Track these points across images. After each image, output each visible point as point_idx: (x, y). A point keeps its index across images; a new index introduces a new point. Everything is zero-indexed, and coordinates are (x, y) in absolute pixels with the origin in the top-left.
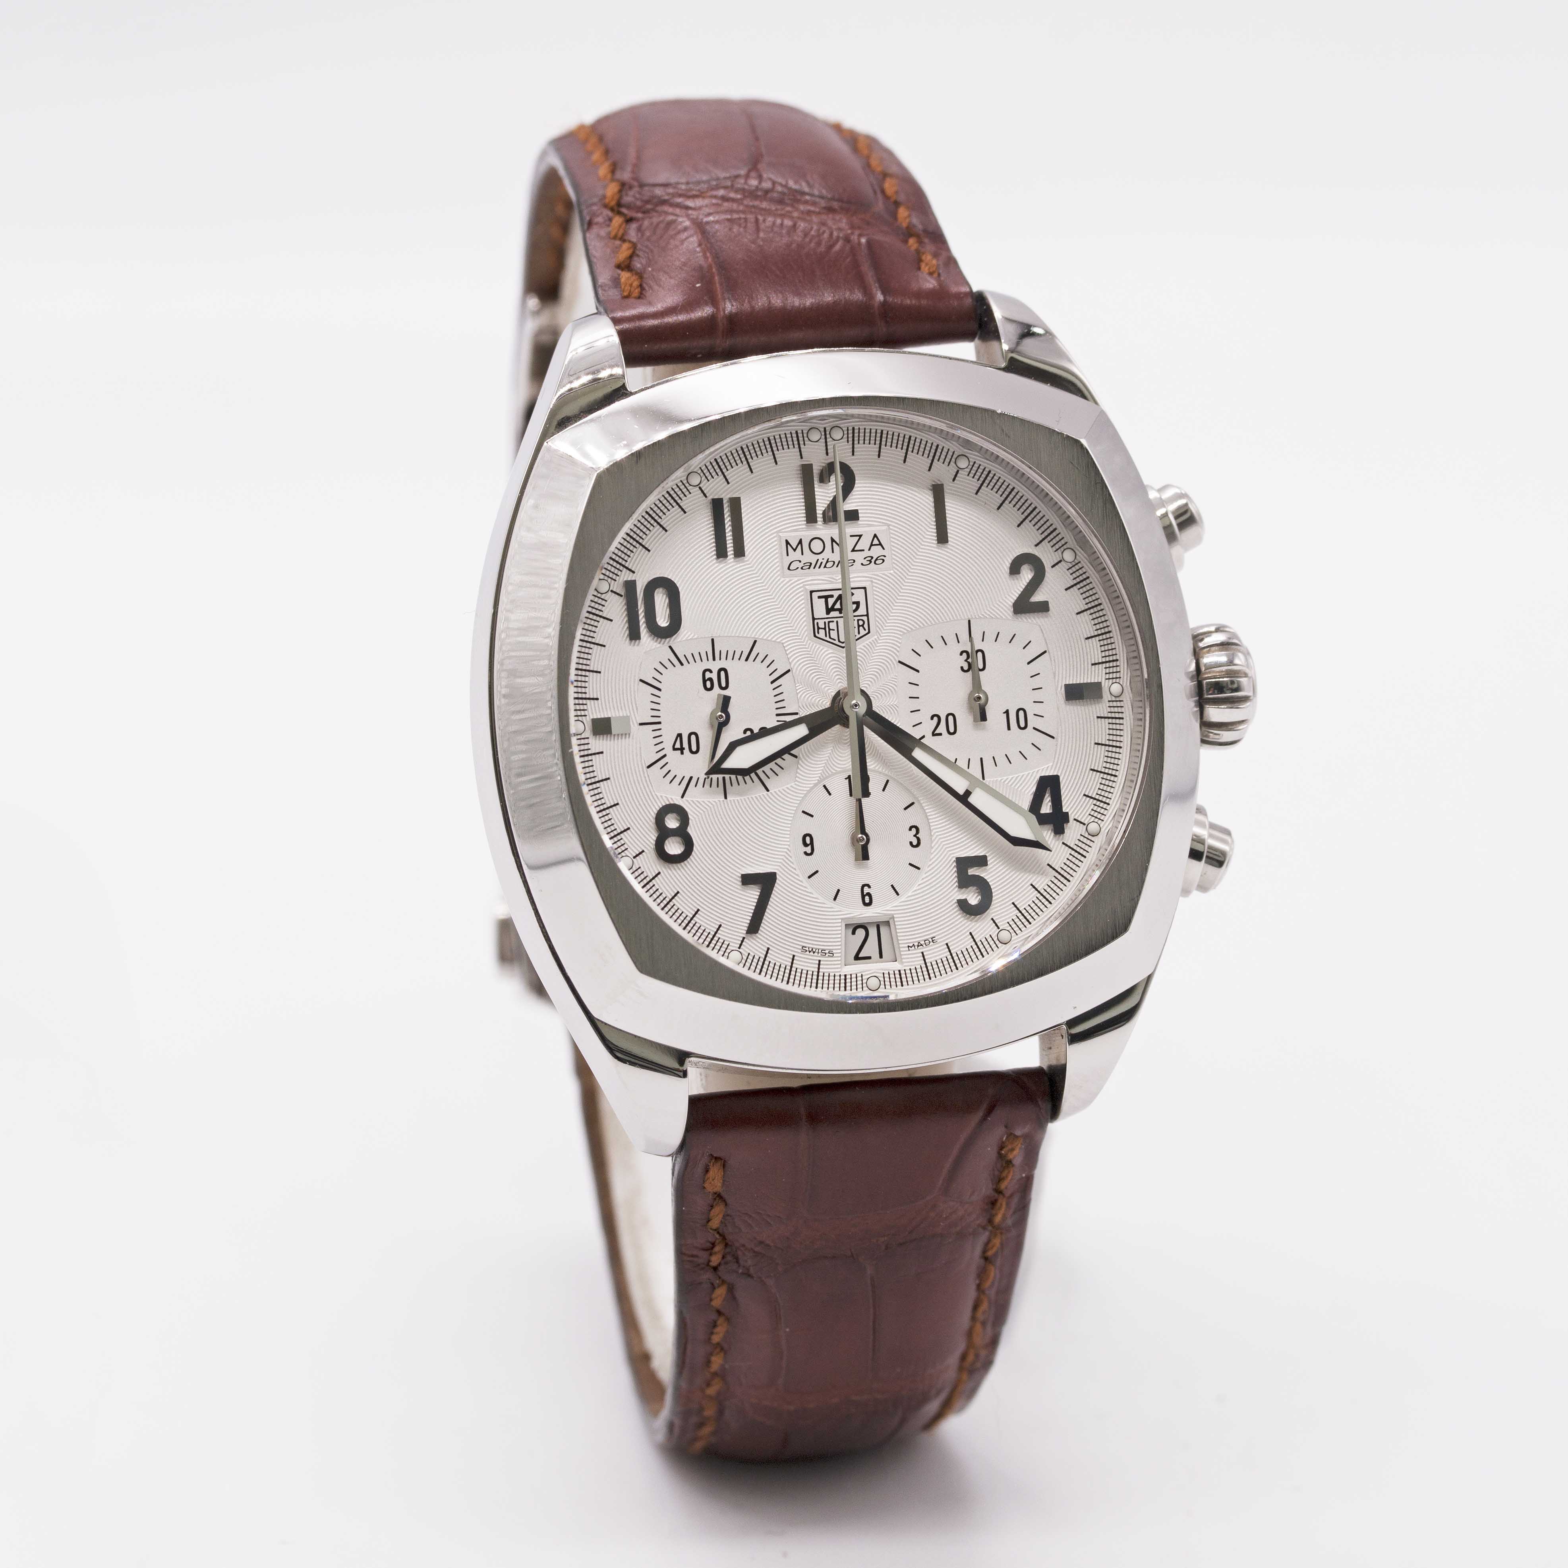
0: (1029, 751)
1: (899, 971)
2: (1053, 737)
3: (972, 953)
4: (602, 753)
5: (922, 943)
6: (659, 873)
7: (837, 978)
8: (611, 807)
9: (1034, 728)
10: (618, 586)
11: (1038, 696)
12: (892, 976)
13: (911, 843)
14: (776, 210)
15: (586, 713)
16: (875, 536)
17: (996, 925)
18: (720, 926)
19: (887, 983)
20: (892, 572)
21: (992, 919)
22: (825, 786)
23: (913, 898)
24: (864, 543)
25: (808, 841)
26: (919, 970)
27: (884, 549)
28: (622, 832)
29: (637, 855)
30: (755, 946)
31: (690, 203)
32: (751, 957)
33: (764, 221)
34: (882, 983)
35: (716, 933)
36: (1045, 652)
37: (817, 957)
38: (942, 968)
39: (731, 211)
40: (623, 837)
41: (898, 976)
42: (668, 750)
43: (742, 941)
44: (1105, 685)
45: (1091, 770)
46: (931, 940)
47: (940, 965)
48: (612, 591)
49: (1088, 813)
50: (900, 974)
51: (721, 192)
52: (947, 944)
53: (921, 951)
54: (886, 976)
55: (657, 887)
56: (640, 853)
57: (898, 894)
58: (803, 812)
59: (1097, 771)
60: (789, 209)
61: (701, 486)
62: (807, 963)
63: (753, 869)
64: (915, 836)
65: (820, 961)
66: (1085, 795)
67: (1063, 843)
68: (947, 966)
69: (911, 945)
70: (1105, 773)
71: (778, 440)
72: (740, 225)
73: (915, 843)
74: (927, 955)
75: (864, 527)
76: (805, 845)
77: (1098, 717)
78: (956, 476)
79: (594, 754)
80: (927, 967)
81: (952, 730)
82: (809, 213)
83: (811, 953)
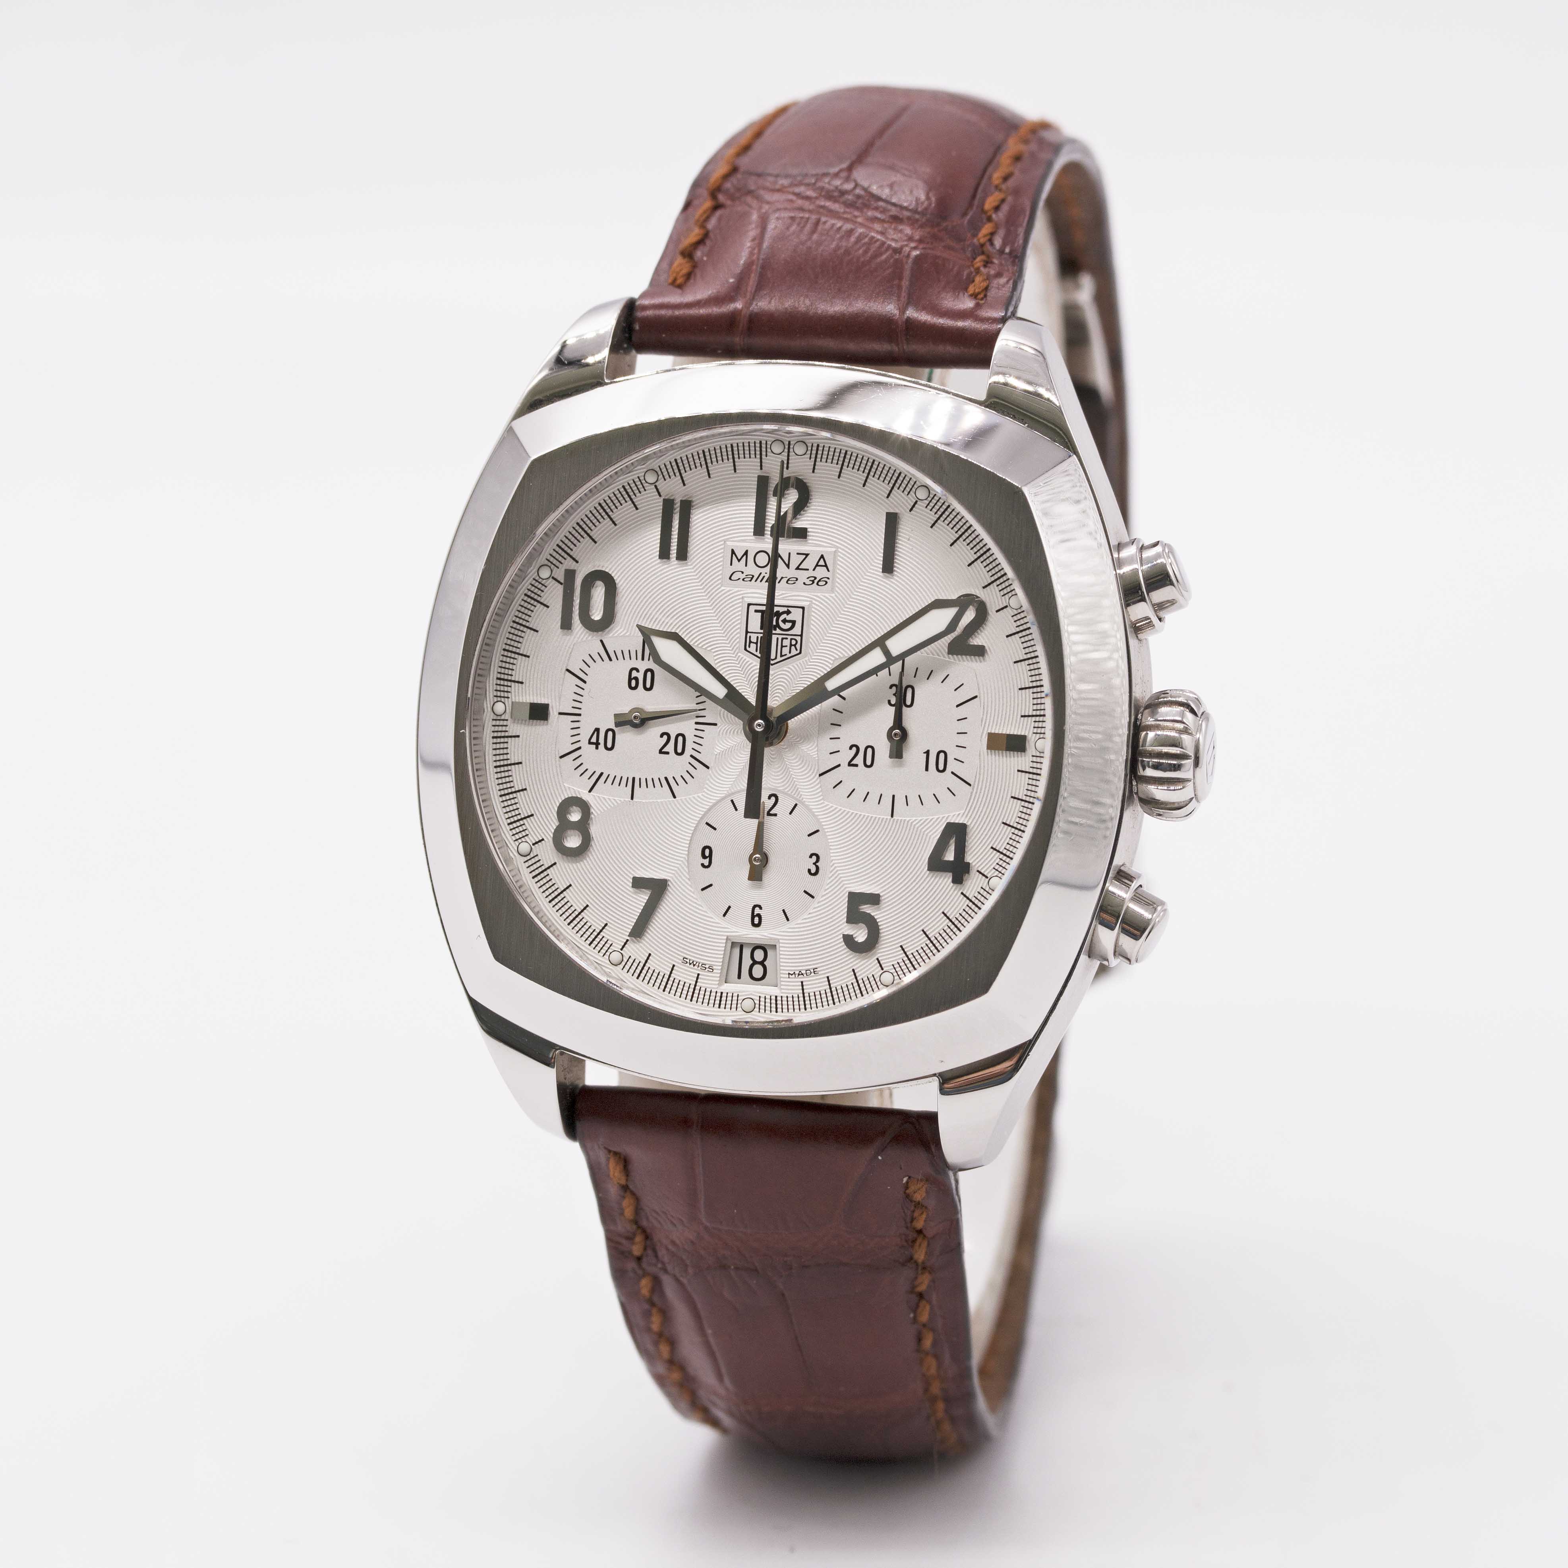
0: (944, 795)
1: (776, 997)
2: (970, 785)
3: (851, 990)
4: (518, 736)
5: (803, 972)
6: (555, 864)
7: (713, 994)
8: (519, 791)
9: (952, 773)
10: (560, 574)
11: (962, 740)
12: (768, 1001)
13: (809, 871)
14: (845, 212)
15: (509, 695)
16: (822, 557)
17: (881, 966)
18: (606, 925)
19: (762, 1007)
20: (833, 595)
21: (878, 959)
22: (732, 801)
23: (802, 926)
24: (810, 563)
25: (707, 853)
26: (796, 999)
27: (828, 571)
28: (525, 818)
29: (536, 843)
30: (637, 951)
31: (768, 196)
32: (631, 961)
33: (825, 223)
34: (757, 1006)
35: (601, 931)
36: (976, 697)
37: (696, 970)
38: (819, 1001)
39: (801, 209)
40: (526, 823)
41: (773, 1001)
42: (584, 743)
43: (625, 943)
44: (1031, 738)
45: (1003, 823)
46: (812, 971)
47: (818, 997)
48: (553, 578)
49: (992, 867)
50: (776, 1001)
51: (801, 189)
52: (828, 977)
53: (802, 980)
54: (762, 999)
55: (551, 877)
56: (540, 841)
57: (788, 920)
58: (707, 824)
59: (1009, 825)
60: (856, 213)
61: (657, 484)
62: (687, 975)
63: (648, 874)
64: (814, 864)
65: (698, 975)
66: (992, 848)
67: (962, 893)
68: (824, 1000)
69: (792, 973)
70: (1016, 828)
71: (741, 448)
72: (799, 224)
73: (813, 871)
74: (806, 985)
75: (813, 546)
76: (704, 857)
77: (1019, 771)
78: (914, 506)
79: (511, 737)
80: (804, 997)
81: (869, 762)
82: (874, 219)
83: (692, 966)
